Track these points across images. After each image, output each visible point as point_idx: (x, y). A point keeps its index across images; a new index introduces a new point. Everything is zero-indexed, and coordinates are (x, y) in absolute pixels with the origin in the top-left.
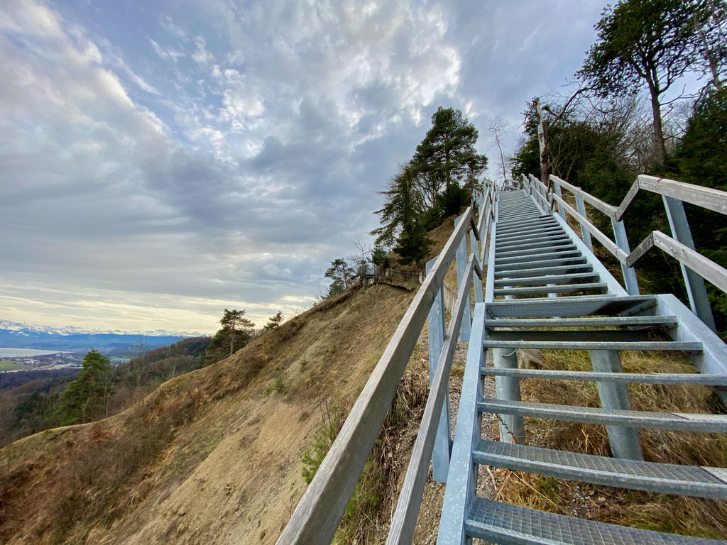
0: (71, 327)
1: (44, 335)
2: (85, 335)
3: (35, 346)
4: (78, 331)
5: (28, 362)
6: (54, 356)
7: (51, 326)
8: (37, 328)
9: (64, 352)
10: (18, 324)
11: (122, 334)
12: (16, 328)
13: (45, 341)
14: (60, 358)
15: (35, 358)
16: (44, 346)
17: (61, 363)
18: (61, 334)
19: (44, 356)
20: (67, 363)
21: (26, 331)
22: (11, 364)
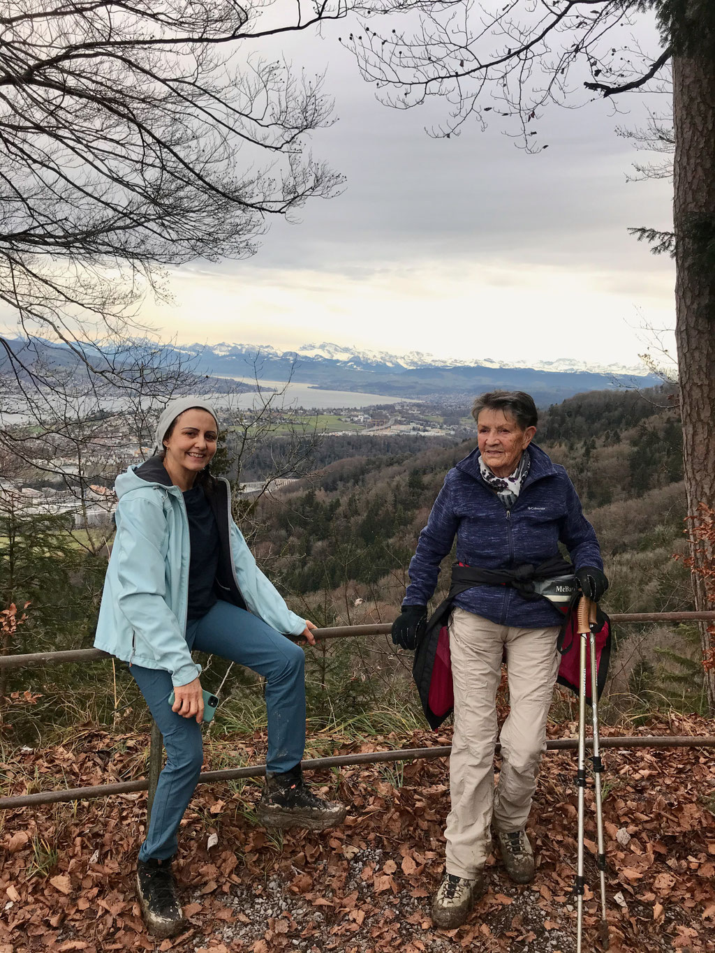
0: (418, 353)
1: (380, 368)
2: (437, 369)
3: (371, 388)
4: (428, 360)
5: (356, 419)
6: (390, 408)
7: (390, 353)
8: (370, 356)
9: (408, 401)
10: (346, 350)
11: (496, 366)
12: (343, 357)
13: (384, 379)
14: (400, 412)
15: (365, 410)
16: (384, 388)
17: (400, 423)
18: (405, 366)
19: (379, 407)
20: (408, 423)
21: (356, 360)
22: (332, 420)
